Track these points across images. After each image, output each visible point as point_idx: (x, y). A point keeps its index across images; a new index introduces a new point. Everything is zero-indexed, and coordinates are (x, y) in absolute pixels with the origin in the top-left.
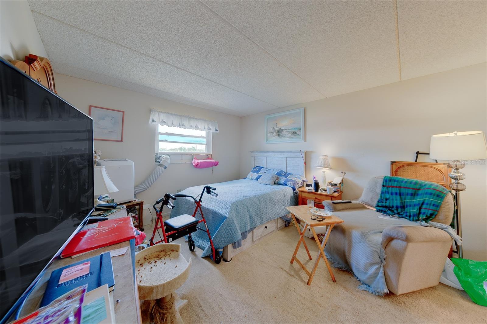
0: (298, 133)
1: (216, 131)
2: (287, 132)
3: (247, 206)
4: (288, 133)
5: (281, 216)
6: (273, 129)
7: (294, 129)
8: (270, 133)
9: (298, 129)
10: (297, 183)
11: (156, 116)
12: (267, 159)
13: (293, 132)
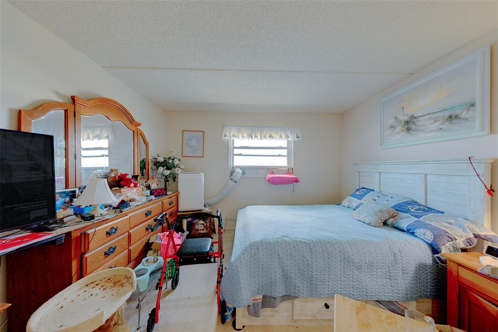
1: (297, 139)
2: (431, 118)
4: (433, 121)
5: (379, 300)
6: (395, 121)
7: (451, 108)
8: (388, 129)
9: (465, 106)
10: (449, 237)
11: (228, 130)
12: (381, 176)
13: (446, 118)
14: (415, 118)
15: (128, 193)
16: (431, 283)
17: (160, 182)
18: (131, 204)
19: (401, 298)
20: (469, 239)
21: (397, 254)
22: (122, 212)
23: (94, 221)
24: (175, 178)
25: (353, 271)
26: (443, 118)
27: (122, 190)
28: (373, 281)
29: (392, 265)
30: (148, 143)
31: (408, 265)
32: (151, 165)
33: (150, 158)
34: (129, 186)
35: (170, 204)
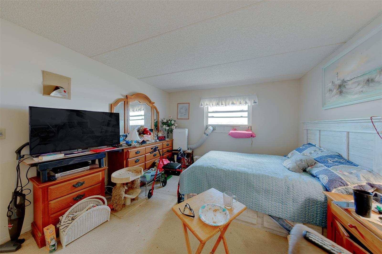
0: (376, 80)
1: (255, 104)
2: (355, 82)
3: (206, 174)
4: (357, 84)
5: (271, 215)
6: (333, 85)
7: (369, 73)
8: (328, 92)
9: (378, 70)
10: (341, 183)
11: (203, 101)
12: (321, 133)
13: (365, 82)
14: (345, 82)
15: (146, 137)
16: (320, 215)
17: (164, 133)
18: (147, 142)
19: (289, 218)
20: (361, 186)
21: (290, 188)
22: (142, 145)
23: (131, 146)
24: (172, 131)
25: (253, 192)
26: (364, 82)
27: (144, 135)
28: (268, 202)
29: (285, 195)
30: (159, 112)
31: (298, 197)
32: (160, 124)
33: (160, 120)
34: (147, 134)
35: (167, 145)
